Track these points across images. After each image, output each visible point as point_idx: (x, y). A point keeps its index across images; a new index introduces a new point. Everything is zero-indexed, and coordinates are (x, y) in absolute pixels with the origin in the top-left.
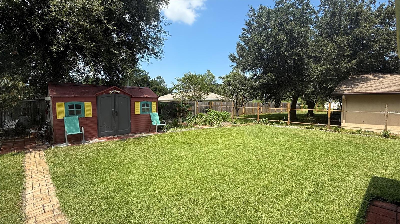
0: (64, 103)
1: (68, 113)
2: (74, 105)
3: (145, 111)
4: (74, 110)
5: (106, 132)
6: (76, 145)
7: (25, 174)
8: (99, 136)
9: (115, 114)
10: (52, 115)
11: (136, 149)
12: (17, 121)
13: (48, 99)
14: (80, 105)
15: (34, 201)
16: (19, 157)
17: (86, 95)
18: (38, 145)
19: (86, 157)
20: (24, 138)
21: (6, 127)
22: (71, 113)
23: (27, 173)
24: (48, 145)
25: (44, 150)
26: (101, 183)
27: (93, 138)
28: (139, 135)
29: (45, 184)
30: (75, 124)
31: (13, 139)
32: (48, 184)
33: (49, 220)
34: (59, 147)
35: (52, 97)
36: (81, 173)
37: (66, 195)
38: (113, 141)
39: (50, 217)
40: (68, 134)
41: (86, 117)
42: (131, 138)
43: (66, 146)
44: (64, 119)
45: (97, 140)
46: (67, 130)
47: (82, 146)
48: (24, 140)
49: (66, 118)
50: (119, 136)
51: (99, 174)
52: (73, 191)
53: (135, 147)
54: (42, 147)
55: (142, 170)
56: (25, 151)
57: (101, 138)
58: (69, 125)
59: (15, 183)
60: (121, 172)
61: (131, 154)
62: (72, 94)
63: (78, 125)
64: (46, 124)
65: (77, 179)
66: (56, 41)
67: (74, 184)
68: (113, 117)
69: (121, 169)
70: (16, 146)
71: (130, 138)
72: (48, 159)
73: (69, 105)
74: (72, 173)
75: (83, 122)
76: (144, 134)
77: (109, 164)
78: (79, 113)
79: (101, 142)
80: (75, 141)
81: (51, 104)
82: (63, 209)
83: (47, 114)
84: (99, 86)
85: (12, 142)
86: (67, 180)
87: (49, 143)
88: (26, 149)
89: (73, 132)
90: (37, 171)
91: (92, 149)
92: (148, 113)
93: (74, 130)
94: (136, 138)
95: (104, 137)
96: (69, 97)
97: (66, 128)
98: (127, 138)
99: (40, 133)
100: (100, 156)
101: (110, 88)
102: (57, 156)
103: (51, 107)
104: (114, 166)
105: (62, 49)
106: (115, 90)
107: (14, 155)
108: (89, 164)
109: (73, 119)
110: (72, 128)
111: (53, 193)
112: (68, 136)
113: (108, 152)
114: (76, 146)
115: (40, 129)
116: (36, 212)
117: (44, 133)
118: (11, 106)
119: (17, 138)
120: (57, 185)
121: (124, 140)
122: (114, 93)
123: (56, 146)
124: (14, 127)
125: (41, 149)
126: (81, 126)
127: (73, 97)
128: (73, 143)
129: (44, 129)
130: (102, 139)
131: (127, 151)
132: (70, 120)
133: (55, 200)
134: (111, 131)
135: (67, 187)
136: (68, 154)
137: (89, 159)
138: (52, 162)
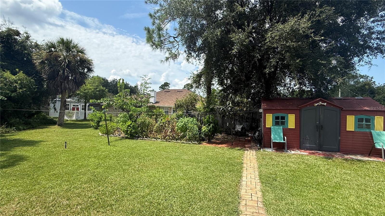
0: (272, 114)
1: (274, 123)
2: (279, 116)
3: (363, 128)
4: (279, 121)
5: (308, 145)
6: (279, 152)
7: (243, 166)
8: (300, 148)
9: (320, 128)
10: (263, 124)
11: (345, 173)
12: (242, 126)
13: (261, 111)
14: (285, 117)
15: (246, 188)
16: (241, 152)
17: (290, 107)
18: (252, 146)
19: (287, 166)
20: (245, 139)
21: (236, 130)
22: (277, 124)
23: (244, 165)
24: (259, 148)
25: (256, 151)
26: (299, 197)
27: (294, 149)
28: (351, 156)
29: (254, 178)
30: (279, 133)
31: (239, 138)
32: (256, 179)
33: (254, 208)
34: (266, 151)
35: (263, 110)
36: (281, 179)
37: (268, 194)
38: (316, 156)
39: (254, 205)
40: (273, 141)
41: (289, 128)
42: (339, 158)
43: (271, 151)
44: (270, 128)
45: (298, 152)
46: (273, 138)
47: (284, 154)
48: (245, 140)
49: (272, 127)
50: (323, 152)
51: (298, 186)
52: (273, 192)
53: (344, 171)
54: (254, 148)
55: (352, 202)
56: (245, 149)
57: (302, 150)
58: (274, 133)
59: (237, 170)
60: (322, 194)
61: (337, 177)
62: (278, 107)
63: (282, 134)
64: (259, 131)
65: (276, 183)
66: (269, 64)
67: (274, 187)
68: (317, 131)
69: (322, 191)
70: (240, 144)
71: (337, 158)
72: (258, 159)
73: (275, 117)
74: (274, 176)
75: (286, 132)
76: (359, 157)
77: (308, 179)
78: (283, 123)
79: (302, 155)
80: (279, 148)
81: (263, 115)
82: (264, 204)
83: (260, 122)
84: (303, 99)
85: (238, 140)
86: (269, 181)
87: (260, 146)
88: (245, 147)
89: (277, 140)
90: (250, 166)
91: (293, 160)
92: (367, 130)
93: (278, 139)
94: (346, 160)
95: (305, 150)
96: (276, 110)
97: (272, 135)
98: (333, 156)
99: (254, 137)
100: (300, 168)
101: (315, 101)
102: (264, 158)
103: (263, 117)
104: (314, 183)
105: (273, 70)
106: (321, 103)
107: (238, 150)
108: (289, 173)
109: (278, 128)
110: (276, 136)
111: (259, 188)
112: (273, 143)
113: (309, 166)
114: (279, 154)
115: (255, 134)
116: (247, 197)
117: (257, 138)
118: (239, 115)
119: (241, 138)
120: (262, 183)
121: (330, 159)
122: (320, 105)
123: (264, 149)
124: (240, 130)
125: (254, 149)
126: (284, 135)
127: (279, 109)
128: (277, 150)
129: (257, 134)
130: (303, 152)
131: (331, 172)
132: (276, 129)
133: (260, 194)
134: (315, 146)
135: (269, 187)
136: (272, 159)
137: (289, 168)
138: (260, 162)
